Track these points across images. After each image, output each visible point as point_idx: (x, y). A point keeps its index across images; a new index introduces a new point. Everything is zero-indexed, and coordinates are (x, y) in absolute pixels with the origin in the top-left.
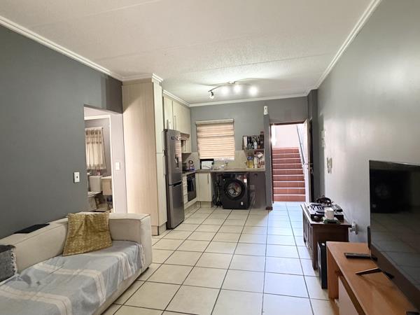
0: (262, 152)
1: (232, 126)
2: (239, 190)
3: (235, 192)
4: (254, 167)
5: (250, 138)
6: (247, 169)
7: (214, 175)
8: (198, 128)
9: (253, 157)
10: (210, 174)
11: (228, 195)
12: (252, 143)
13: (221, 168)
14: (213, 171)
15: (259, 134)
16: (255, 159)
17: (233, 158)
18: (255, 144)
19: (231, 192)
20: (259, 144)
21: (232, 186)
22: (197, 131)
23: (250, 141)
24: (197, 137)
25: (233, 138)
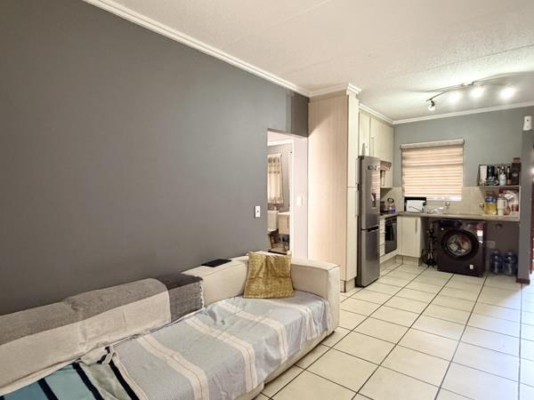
0: (516, 191)
1: (461, 149)
2: (466, 246)
3: (460, 248)
4: (498, 212)
5: (493, 168)
6: (484, 216)
7: (426, 221)
8: (404, 154)
9: (496, 197)
10: (419, 220)
11: (448, 252)
12: (497, 177)
13: (438, 212)
14: (425, 214)
15: (510, 161)
16: (500, 202)
17: (458, 198)
18: (502, 177)
19: (454, 247)
20: (509, 177)
21: (455, 238)
22: (402, 158)
23: (492, 172)
24: (402, 166)
25: (461, 168)
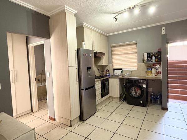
0: (160, 64)
1: (136, 46)
2: (139, 92)
3: (136, 93)
4: (152, 75)
5: (150, 54)
6: (147, 77)
8: (113, 49)
9: (151, 68)
10: (118, 80)
11: (131, 96)
12: (151, 58)
15: (156, 51)
16: (153, 70)
18: (154, 58)
20: (156, 58)
22: (112, 51)
23: (149, 56)
24: (112, 55)
25: (136, 55)
